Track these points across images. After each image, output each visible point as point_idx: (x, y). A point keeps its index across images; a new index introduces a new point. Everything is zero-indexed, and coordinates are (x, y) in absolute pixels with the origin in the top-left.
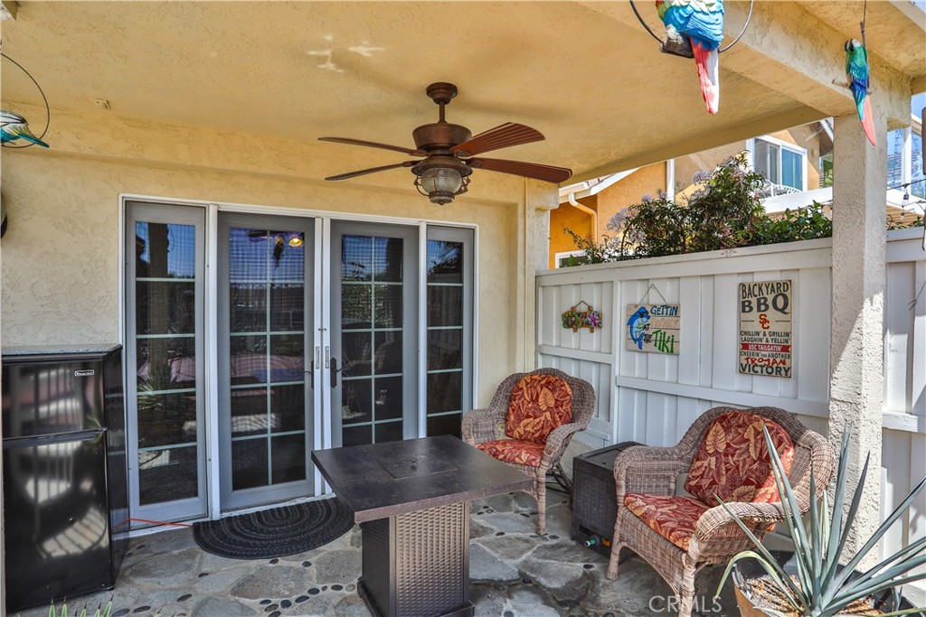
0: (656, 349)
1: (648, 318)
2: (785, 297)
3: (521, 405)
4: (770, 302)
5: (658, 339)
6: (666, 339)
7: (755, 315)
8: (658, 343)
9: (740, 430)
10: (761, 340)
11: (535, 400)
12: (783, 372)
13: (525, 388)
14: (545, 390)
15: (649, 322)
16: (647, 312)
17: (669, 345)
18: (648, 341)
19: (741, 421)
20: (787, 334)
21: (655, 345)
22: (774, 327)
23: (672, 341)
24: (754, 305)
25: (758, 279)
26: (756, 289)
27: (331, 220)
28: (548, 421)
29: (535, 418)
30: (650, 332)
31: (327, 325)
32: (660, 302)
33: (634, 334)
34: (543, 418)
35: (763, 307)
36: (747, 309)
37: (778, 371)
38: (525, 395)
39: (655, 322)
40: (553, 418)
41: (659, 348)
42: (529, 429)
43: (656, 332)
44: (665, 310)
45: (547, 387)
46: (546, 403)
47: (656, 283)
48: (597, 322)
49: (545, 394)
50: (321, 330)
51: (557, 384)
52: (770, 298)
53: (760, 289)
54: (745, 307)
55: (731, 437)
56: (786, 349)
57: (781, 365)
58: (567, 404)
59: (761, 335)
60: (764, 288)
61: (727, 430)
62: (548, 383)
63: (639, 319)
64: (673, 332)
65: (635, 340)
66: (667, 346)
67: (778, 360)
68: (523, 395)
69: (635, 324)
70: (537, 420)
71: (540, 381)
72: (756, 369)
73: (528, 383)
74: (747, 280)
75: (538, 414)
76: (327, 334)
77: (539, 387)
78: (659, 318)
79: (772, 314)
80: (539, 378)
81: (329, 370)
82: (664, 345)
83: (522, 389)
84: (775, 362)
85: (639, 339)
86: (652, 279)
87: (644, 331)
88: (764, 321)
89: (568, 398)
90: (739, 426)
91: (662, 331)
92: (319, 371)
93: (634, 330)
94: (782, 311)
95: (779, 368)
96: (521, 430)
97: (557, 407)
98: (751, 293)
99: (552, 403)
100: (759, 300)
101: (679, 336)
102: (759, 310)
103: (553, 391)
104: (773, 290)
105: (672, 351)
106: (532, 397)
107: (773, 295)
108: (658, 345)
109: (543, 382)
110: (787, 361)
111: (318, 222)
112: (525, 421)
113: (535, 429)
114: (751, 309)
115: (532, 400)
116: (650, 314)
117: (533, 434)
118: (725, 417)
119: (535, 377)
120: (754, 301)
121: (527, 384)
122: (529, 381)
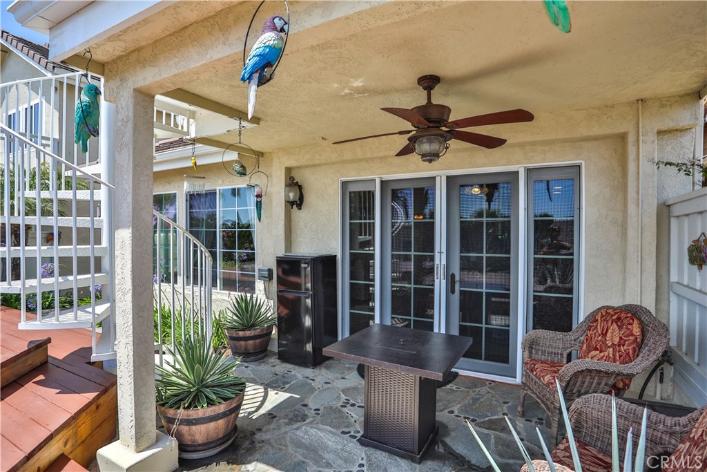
3: (593, 336)
11: (604, 334)
13: (599, 321)
14: (615, 325)
27: (447, 176)
29: (601, 352)
31: (444, 249)
34: (606, 354)
38: (599, 327)
40: (614, 355)
45: (616, 323)
46: (612, 339)
49: (614, 331)
50: (441, 253)
51: (625, 321)
58: (629, 345)
62: (619, 319)
68: (597, 327)
70: (602, 354)
71: (612, 316)
75: (604, 348)
76: (444, 256)
77: (610, 322)
80: (612, 313)
81: (445, 280)
83: (597, 320)
89: (632, 338)
92: (439, 280)
97: (619, 346)
99: (617, 340)
103: (620, 328)
106: (603, 330)
109: (615, 317)
111: (438, 179)
112: (594, 353)
115: (602, 333)
119: (609, 311)
121: (602, 316)
122: (604, 314)
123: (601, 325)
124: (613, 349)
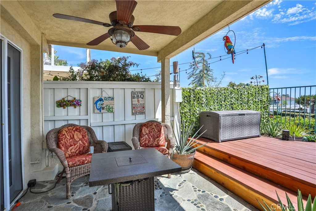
0: (107, 111)
1: (103, 101)
2: (143, 95)
3: (66, 141)
4: (139, 96)
5: (107, 108)
6: (110, 108)
7: (136, 99)
8: (107, 109)
9: (151, 127)
10: (138, 106)
11: (73, 138)
12: (143, 113)
13: (66, 134)
14: (76, 132)
15: (104, 102)
16: (103, 99)
17: (111, 110)
18: (103, 109)
19: (150, 124)
20: (144, 104)
21: (106, 110)
22: (141, 102)
23: (112, 108)
24: (136, 97)
25: (136, 90)
26: (136, 93)
28: (81, 145)
29: (75, 145)
30: (104, 106)
32: (107, 96)
33: (98, 107)
34: (78, 144)
35: (138, 98)
36: (134, 98)
37: (142, 113)
39: (106, 103)
41: (108, 111)
42: (73, 151)
43: (106, 106)
44: (109, 99)
45: (77, 131)
46: (78, 138)
47: (105, 90)
48: (79, 104)
49: (77, 134)
51: (81, 129)
52: (140, 95)
53: (137, 93)
54: (133, 97)
55: (149, 129)
56: (143, 107)
57: (143, 111)
59: (138, 104)
60: (138, 93)
61: (147, 127)
62: (77, 129)
63: (100, 102)
64: (112, 106)
65: (98, 109)
66: (110, 110)
67: (142, 110)
68: (66, 137)
69: (98, 103)
71: (72, 129)
72: (137, 113)
73: (67, 131)
74: (133, 90)
75: (76, 143)
77: (73, 132)
78: (107, 101)
79: (140, 99)
80: (72, 128)
82: (109, 110)
83: (64, 134)
84: (141, 111)
85: (100, 109)
86: (104, 88)
87: (102, 106)
88: (138, 101)
90: (150, 126)
91: (109, 105)
93: (97, 106)
94: (142, 98)
95: (142, 112)
96: (69, 153)
97: (83, 138)
98: (135, 94)
99: (81, 137)
100: (137, 96)
101: (114, 107)
102: (137, 98)
103: (80, 132)
104: (140, 93)
105: (112, 111)
107: (140, 94)
108: (107, 110)
109: (74, 129)
110: (144, 110)
112: (71, 148)
113: (76, 150)
114: (135, 98)
116: (104, 100)
117: (76, 152)
118: (145, 125)
120: (136, 96)
122: (67, 130)
123: (68, 136)
124: (81, 141)
